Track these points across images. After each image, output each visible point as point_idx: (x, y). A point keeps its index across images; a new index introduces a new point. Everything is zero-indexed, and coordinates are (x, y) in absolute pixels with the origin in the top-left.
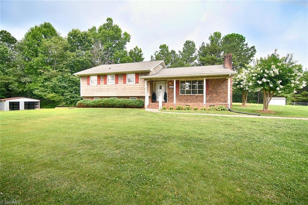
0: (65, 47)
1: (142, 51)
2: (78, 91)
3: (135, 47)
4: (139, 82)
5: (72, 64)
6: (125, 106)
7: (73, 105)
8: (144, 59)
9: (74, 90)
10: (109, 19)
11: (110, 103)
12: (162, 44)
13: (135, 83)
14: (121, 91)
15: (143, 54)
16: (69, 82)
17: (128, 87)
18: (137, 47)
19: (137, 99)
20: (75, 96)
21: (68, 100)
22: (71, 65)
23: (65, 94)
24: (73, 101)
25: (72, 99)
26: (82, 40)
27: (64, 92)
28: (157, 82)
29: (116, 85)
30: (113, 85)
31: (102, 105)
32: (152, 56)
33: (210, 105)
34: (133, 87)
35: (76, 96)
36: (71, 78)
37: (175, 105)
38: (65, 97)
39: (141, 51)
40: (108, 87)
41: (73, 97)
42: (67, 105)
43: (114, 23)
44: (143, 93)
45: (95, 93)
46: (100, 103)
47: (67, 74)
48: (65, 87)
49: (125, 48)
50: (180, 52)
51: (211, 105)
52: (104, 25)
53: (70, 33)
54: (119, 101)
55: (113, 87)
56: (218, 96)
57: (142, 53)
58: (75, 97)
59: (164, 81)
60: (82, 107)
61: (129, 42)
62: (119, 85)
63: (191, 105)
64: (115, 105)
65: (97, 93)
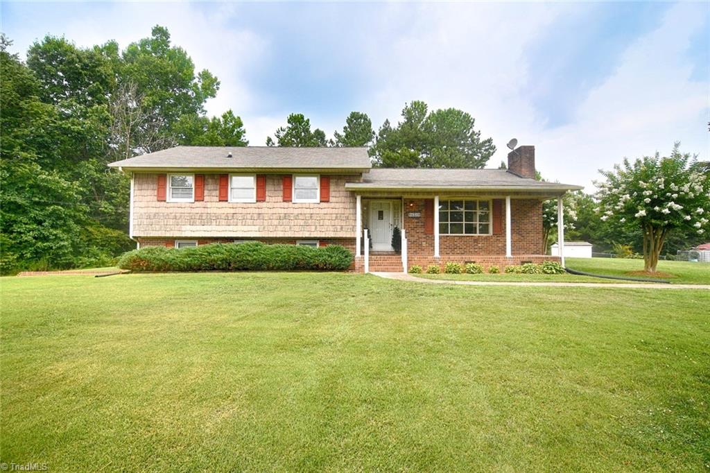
0: (21, 85)
1: (243, 123)
2: (62, 219)
3: (226, 110)
4: (332, 199)
5: (46, 139)
6: (298, 266)
7: (43, 262)
8: (248, 142)
9: (49, 216)
10: (159, 31)
11: (250, 258)
12: (295, 113)
13: (318, 200)
14: (276, 222)
15: (245, 132)
16: (35, 190)
17: (299, 211)
18: (230, 113)
19: (318, 246)
20: (51, 233)
21: (25, 247)
22: (40, 140)
23: (16, 228)
24: (44, 250)
25: (39, 244)
26: (81, 73)
27: (15, 222)
28: (372, 202)
29: (259, 204)
30: (249, 205)
31: (220, 265)
32: (269, 140)
33: (522, 260)
34: (312, 211)
35: (55, 235)
36: (43, 180)
37: (440, 262)
38: (15, 238)
39: (240, 125)
40: (232, 211)
41: (45, 239)
42: (23, 262)
43: (174, 43)
44: (342, 228)
45: (184, 228)
46: (214, 257)
47: (26, 166)
48: (19, 206)
49: (203, 111)
50: (337, 135)
51: (524, 260)
52: (144, 43)
53: (37, 46)
54: (277, 252)
55: (248, 211)
56: (522, 238)
57: (242, 128)
58: (52, 237)
59: (391, 198)
60: (141, 271)
61: (214, 97)
62: (269, 205)
63: (478, 261)
64: (265, 262)
65: (194, 228)
